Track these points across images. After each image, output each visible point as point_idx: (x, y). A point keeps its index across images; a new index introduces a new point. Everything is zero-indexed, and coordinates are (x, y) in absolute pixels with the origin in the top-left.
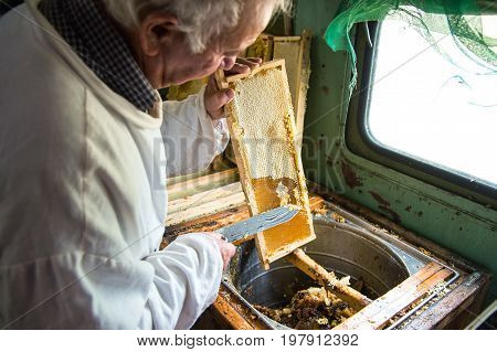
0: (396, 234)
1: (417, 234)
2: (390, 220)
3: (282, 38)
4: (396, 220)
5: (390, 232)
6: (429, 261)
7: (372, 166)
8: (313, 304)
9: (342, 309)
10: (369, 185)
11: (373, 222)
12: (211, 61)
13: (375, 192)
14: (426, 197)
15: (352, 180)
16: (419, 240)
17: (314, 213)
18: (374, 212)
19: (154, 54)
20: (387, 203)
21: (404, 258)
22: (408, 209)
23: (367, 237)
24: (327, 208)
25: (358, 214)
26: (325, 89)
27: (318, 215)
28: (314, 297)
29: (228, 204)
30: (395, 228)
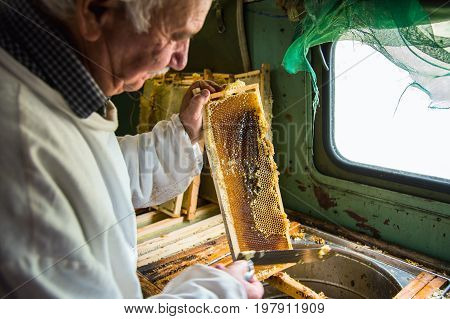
0: (379, 248)
1: (401, 246)
2: (370, 236)
3: (243, 75)
4: (376, 235)
5: (372, 248)
6: (420, 272)
7: (344, 184)
10: (344, 204)
11: (354, 240)
13: (351, 210)
14: (402, 207)
15: (326, 202)
16: (403, 252)
17: (293, 238)
18: (352, 230)
19: (94, 39)
20: (364, 220)
21: (392, 272)
22: (386, 222)
23: (350, 256)
24: (304, 232)
25: (337, 234)
26: (289, 117)
27: (297, 240)
29: (205, 238)
30: (377, 243)
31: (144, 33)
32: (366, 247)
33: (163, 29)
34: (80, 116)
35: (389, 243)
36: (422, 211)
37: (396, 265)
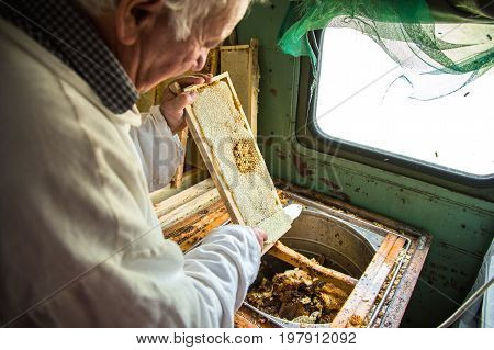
0: (352, 213)
1: (369, 210)
3: (229, 48)
4: (347, 200)
5: (345, 211)
6: (386, 233)
8: (294, 287)
9: (320, 287)
11: (331, 205)
12: (192, 52)
14: (372, 178)
15: (303, 169)
16: (371, 216)
19: (131, 42)
20: (338, 187)
21: (364, 233)
22: (357, 190)
24: (287, 197)
25: (315, 200)
26: (273, 91)
28: (293, 280)
29: (196, 206)
30: (349, 208)
31: (182, 41)
32: (340, 212)
33: (200, 38)
34: (115, 111)
35: (359, 207)
36: (390, 183)
37: (366, 227)
